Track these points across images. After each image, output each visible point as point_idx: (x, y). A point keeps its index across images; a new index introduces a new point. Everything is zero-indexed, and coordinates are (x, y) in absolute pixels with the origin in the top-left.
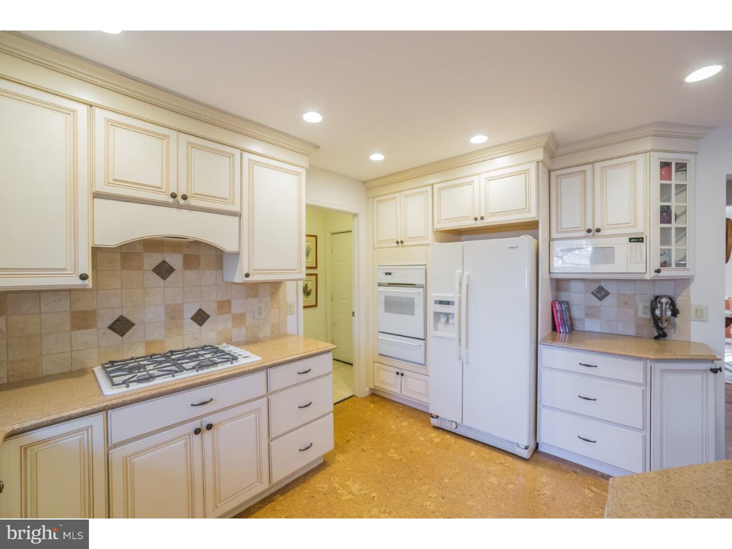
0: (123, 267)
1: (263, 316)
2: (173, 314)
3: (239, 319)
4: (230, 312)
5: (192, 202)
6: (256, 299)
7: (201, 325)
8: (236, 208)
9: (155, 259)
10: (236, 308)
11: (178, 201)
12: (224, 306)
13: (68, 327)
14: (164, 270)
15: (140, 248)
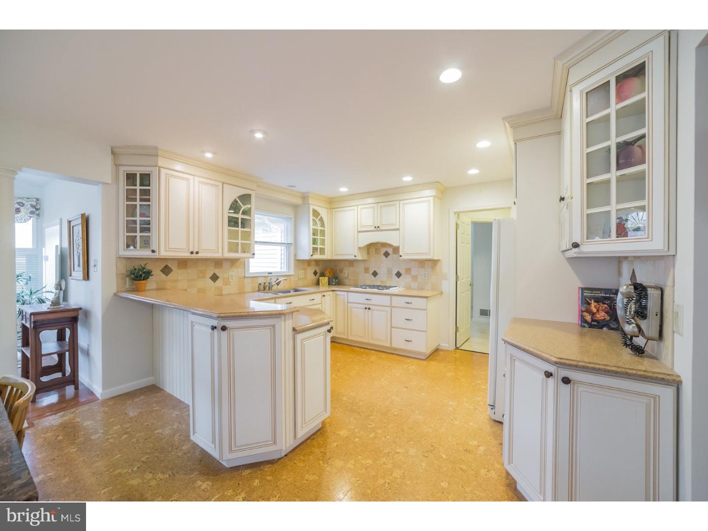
0: (376, 254)
1: (427, 278)
2: (389, 271)
3: (415, 278)
4: (410, 274)
5: (382, 228)
6: (423, 269)
7: (399, 278)
8: (397, 227)
9: (383, 250)
10: (413, 272)
11: (377, 228)
12: (408, 271)
13: (364, 272)
14: (387, 254)
15: (380, 246)
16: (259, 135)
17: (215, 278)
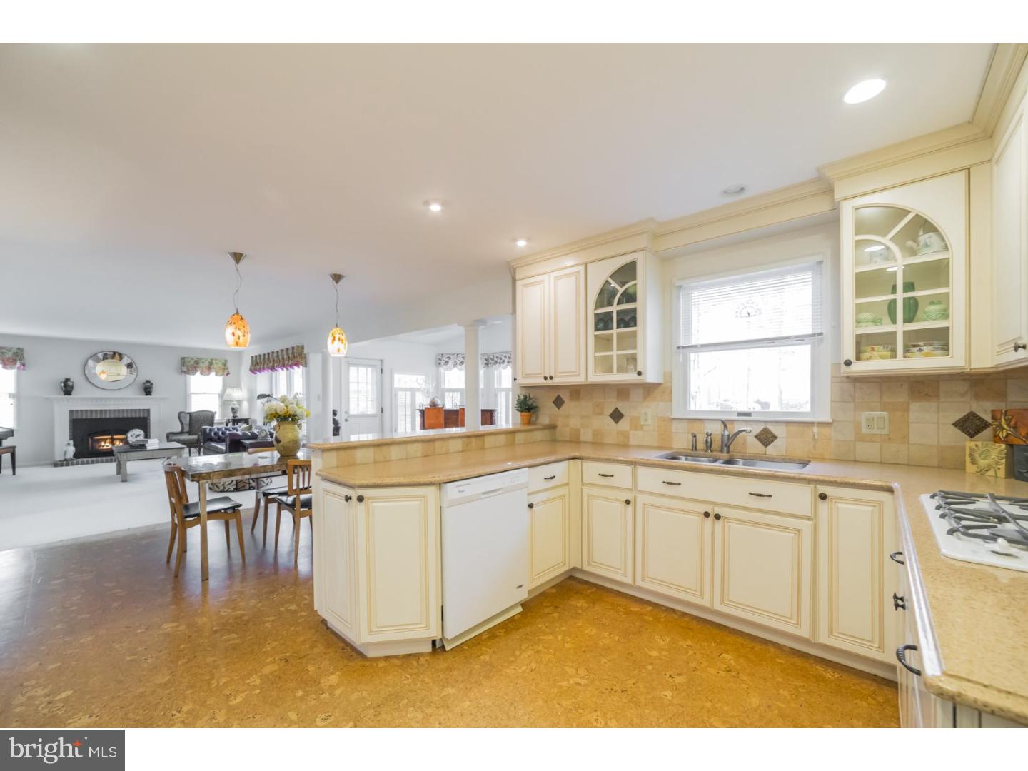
16: (435, 208)
17: (617, 416)
